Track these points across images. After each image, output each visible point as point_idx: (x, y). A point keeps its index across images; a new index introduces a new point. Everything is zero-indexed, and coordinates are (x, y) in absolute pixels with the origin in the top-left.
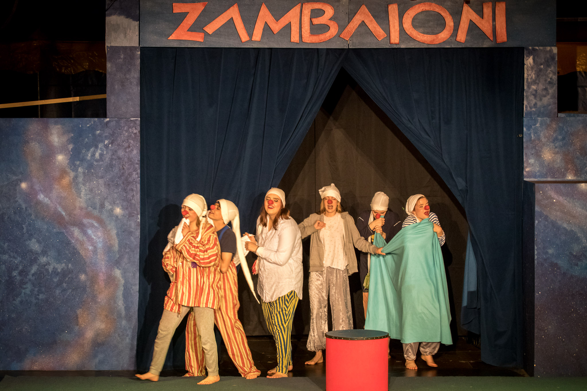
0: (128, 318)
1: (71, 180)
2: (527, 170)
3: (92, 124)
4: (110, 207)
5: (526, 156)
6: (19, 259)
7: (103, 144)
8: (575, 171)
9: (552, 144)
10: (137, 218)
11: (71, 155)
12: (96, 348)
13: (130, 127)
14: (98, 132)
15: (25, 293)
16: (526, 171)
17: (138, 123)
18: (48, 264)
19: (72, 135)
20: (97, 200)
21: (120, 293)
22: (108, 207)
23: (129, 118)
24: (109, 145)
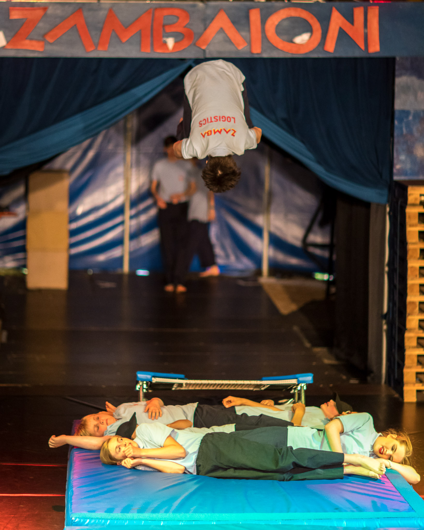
2: (397, 167)
5: (397, 152)
16: (397, 170)
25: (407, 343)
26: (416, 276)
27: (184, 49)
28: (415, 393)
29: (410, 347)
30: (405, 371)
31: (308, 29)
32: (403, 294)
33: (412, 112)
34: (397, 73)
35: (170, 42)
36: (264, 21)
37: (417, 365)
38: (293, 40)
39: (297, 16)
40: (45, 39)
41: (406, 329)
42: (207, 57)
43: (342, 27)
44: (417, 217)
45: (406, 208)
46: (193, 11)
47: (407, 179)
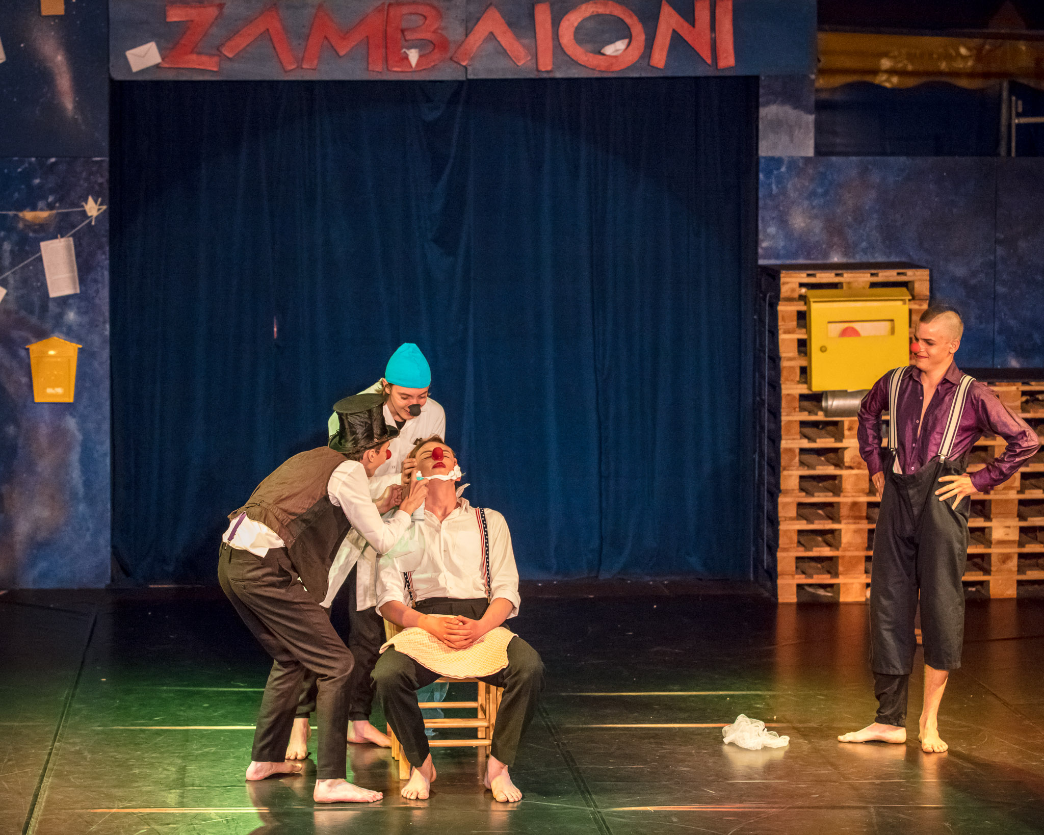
0: (91, 500)
2: (764, 245)
3: (26, 168)
4: (58, 310)
5: (763, 222)
7: (45, 202)
8: (845, 248)
9: (806, 203)
10: (105, 329)
12: (35, 551)
13: (91, 173)
14: (37, 181)
16: (762, 248)
17: (106, 166)
20: (36, 299)
21: (75, 456)
22: (52, 307)
23: (91, 157)
24: (55, 202)
25: (782, 513)
26: (795, 409)
27: (434, 66)
28: (795, 589)
29: (786, 519)
30: (780, 555)
31: (624, 32)
32: (775, 439)
33: (786, 159)
34: (761, 100)
35: (413, 56)
36: (556, 23)
37: (798, 546)
38: (602, 51)
39: (608, 12)
40: (221, 52)
41: (780, 491)
42: (471, 77)
43: (677, 30)
44: (795, 318)
45: (777, 304)
46: (448, 9)
47: (778, 262)
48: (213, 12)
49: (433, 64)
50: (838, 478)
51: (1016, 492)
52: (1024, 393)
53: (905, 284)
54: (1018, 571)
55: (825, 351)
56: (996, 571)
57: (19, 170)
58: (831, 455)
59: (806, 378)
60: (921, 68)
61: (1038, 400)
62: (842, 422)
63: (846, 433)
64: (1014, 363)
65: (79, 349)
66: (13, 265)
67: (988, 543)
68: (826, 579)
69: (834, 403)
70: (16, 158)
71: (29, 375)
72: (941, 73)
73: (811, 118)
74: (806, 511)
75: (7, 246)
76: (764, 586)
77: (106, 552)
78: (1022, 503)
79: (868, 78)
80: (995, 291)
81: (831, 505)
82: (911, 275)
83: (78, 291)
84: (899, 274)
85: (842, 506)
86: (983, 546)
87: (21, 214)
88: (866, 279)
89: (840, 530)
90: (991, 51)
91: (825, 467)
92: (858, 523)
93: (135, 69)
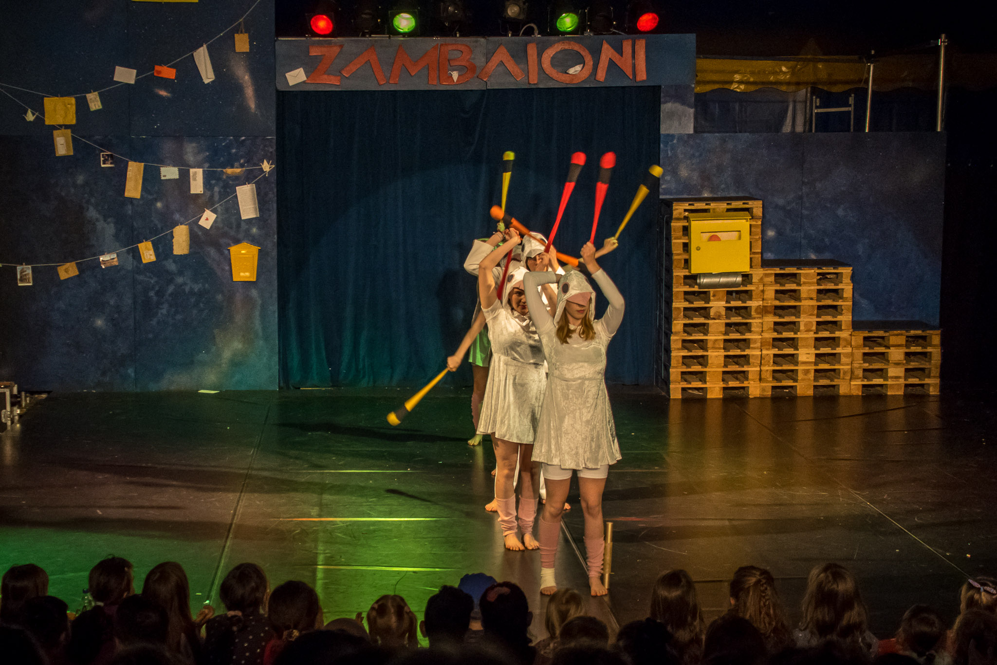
0: (266, 338)
1: (207, 200)
2: (663, 187)
3: (227, 143)
4: (247, 227)
6: (154, 278)
7: (238, 163)
8: (711, 188)
9: (689, 161)
10: (274, 238)
11: (206, 174)
12: (234, 368)
13: (265, 146)
14: (234, 151)
15: (161, 313)
16: (663, 189)
17: (274, 141)
18: (185, 284)
19: (208, 154)
20: (233, 220)
21: (257, 313)
22: (244, 226)
23: (265, 137)
24: (245, 163)
25: (673, 346)
26: (681, 284)
27: (467, 81)
28: (680, 391)
29: (675, 349)
30: (671, 370)
31: (580, 60)
32: (669, 302)
33: (677, 135)
34: (662, 100)
35: (455, 75)
36: (540, 55)
37: (682, 365)
38: (567, 72)
39: (571, 48)
40: (341, 73)
41: (672, 333)
42: (488, 88)
43: (612, 58)
44: (682, 230)
45: (671, 222)
46: (476, 47)
47: (671, 197)
48: (336, 50)
49: (467, 80)
50: (706, 325)
51: (813, 333)
52: (819, 274)
53: (747, 210)
54: (814, 380)
55: (700, 249)
56: (802, 380)
57: (223, 144)
58: (702, 311)
59: (688, 267)
60: (758, 80)
61: (827, 278)
62: (710, 291)
63: (712, 298)
64: (813, 257)
65: (259, 249)
66: (220, 200)
67: (796, 363)
68: (699, 385)
69: (705, 281)
70: (221, 137)
71: (230, 265)
72: (771, 83)
73: (692, 111)
74: (686, 344)
75: (216, 189)
76: (662, 389)
77: (276, 368)
78: (817, 339)
79: (726, 86)
80: (802, 213)
81: (702, 341)
82: (751, 204)
83: (258, 216)
84: (744, 203)
85: (708, 341)
86: (792, 365)
87: (224, 170)
88: (725, 207)
89: (707, 356)
90: (801, 68)
91: (698, 319)
92: (718, 352)
93: (290, 85)
